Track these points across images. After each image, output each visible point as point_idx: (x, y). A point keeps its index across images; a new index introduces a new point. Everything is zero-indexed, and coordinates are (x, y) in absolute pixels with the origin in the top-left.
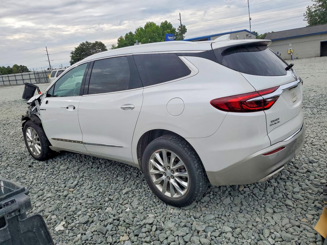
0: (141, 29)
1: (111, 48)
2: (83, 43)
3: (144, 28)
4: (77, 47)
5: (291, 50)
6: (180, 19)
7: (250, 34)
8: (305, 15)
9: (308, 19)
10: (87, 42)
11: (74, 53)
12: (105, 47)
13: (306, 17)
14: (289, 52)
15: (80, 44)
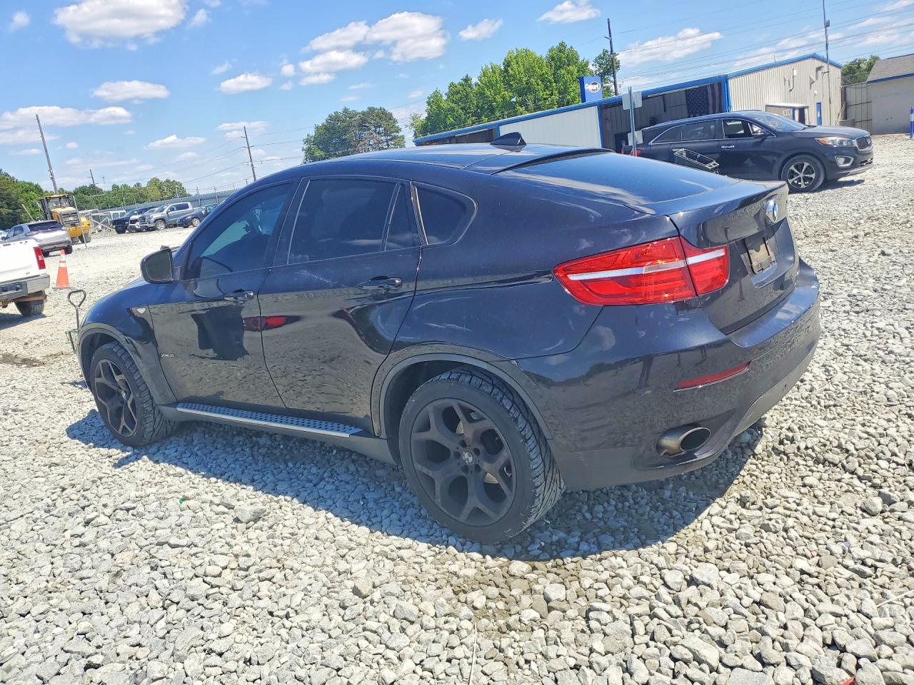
0: (495, 68)
1: (409, 124)
2: (336, 113)
3: (502, 66)
4: (320, 125)
6: (611, 36)
7: (825, 65)
10: (346, 110)
11: (312, 139)
12: (395, 122)
15: (329, 116)
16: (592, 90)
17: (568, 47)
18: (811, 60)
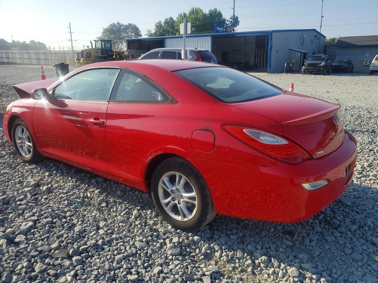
0: (185, 15)
1: (146, 33)
2: (114, 24)
3: (188, 15)
4: (106, 28)
5: (367, 61)
6: (234, 8)
7: (319, 35)
10: (118, 23)
12: (139, 32)
14: (364, 64)
15: (110, 25)
16: (220, 30)
17: (218, 11)
18: (313, 31)
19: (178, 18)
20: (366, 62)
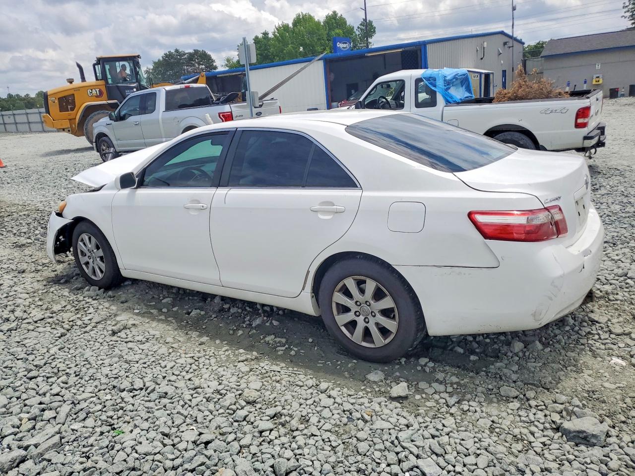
0: (286, 26)
2: (170, 52)
3: (291, 25)
5: (598, 77)
6: (365, 8)
7: (511, 41)
8: (627, 7)
9: (631, 14)
10: (177, 51)
11: (151, 71)
12: (213, 62)
13: (628, 11)
14: (594, 83)
15: (165, 54)
16: (343, 47)
17: (339, 15)
18: (500, 35)
19: (274, 32)
20: (598, 79)
